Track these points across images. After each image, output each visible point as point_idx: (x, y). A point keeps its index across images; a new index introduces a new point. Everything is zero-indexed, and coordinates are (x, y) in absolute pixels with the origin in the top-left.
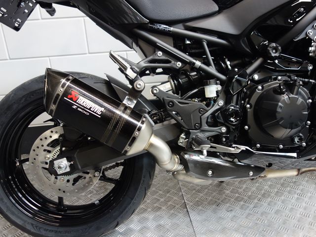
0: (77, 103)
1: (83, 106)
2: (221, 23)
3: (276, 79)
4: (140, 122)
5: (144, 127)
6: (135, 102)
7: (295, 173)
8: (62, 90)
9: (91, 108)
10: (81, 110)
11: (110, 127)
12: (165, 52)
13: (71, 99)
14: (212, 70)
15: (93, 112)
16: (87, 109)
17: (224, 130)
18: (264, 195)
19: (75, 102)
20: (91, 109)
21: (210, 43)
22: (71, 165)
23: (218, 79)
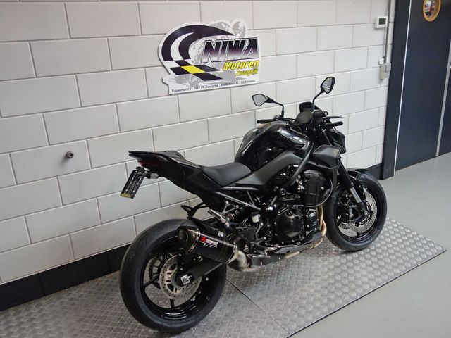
2: (253, 179)
3: (285, 206)
7: (298, 252)
12: (230, 201)
14: (253, 206)
15: (213, 245)
17: (265, 238)
18: (279, 270)
21: (250, 191)
22: (190, 277)
23: (258, 210)
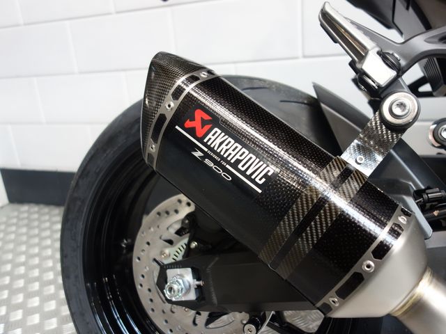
0: (205, 144)
1: (218, 154)
4: (387, 229)
5: (397, 245)
6: (380, 158)
8: (172, 105)
9: (238, 161)
10: (211, 164)
11: (286, 227)
13: (192, 131)
15: (243, 173)
16: (229, 163)
19: (201, 140)
20: (240, 166)
22: (199, 286)
